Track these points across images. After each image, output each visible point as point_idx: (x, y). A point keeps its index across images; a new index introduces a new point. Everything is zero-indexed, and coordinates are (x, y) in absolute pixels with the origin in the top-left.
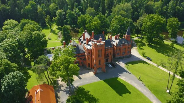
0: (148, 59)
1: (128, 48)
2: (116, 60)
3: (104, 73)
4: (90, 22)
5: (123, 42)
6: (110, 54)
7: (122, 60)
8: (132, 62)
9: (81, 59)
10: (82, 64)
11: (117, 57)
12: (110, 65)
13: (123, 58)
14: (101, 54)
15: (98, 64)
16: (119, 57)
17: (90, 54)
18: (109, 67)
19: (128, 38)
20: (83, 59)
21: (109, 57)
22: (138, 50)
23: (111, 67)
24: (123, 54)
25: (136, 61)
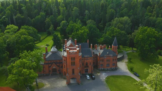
0: (135, 74)
1: (113, 60)
2: (99, 71)
3: (78, 84)
4: (77, 30)
5: (108, 53)
6: (90, 64)
7: (106, 72)
8: (116, 76)
9: (59, 66)
10: (59, 72)
11: (100, 69)
12: (88, 77)
13: (108, 70)
14: (75, 62)
15: (72, 74)
16: (102, 69)
17: (65, 61)
18: (87, 78)
19: (114, 49)
20: (61, 67)
21: (88, 67)
22: (127, 64)
23: (89, 79)
24: (107, 66)
25: (121, 76)
